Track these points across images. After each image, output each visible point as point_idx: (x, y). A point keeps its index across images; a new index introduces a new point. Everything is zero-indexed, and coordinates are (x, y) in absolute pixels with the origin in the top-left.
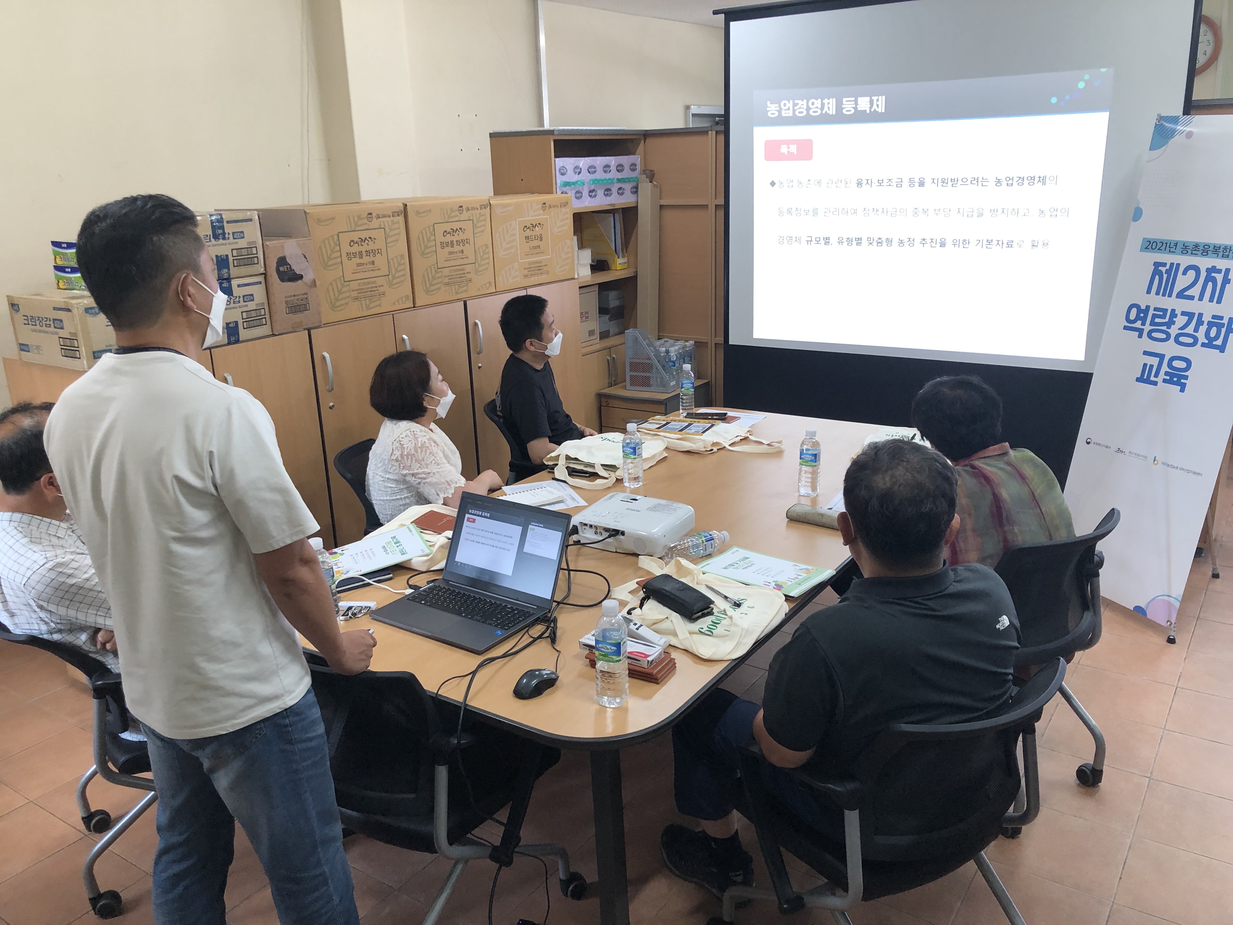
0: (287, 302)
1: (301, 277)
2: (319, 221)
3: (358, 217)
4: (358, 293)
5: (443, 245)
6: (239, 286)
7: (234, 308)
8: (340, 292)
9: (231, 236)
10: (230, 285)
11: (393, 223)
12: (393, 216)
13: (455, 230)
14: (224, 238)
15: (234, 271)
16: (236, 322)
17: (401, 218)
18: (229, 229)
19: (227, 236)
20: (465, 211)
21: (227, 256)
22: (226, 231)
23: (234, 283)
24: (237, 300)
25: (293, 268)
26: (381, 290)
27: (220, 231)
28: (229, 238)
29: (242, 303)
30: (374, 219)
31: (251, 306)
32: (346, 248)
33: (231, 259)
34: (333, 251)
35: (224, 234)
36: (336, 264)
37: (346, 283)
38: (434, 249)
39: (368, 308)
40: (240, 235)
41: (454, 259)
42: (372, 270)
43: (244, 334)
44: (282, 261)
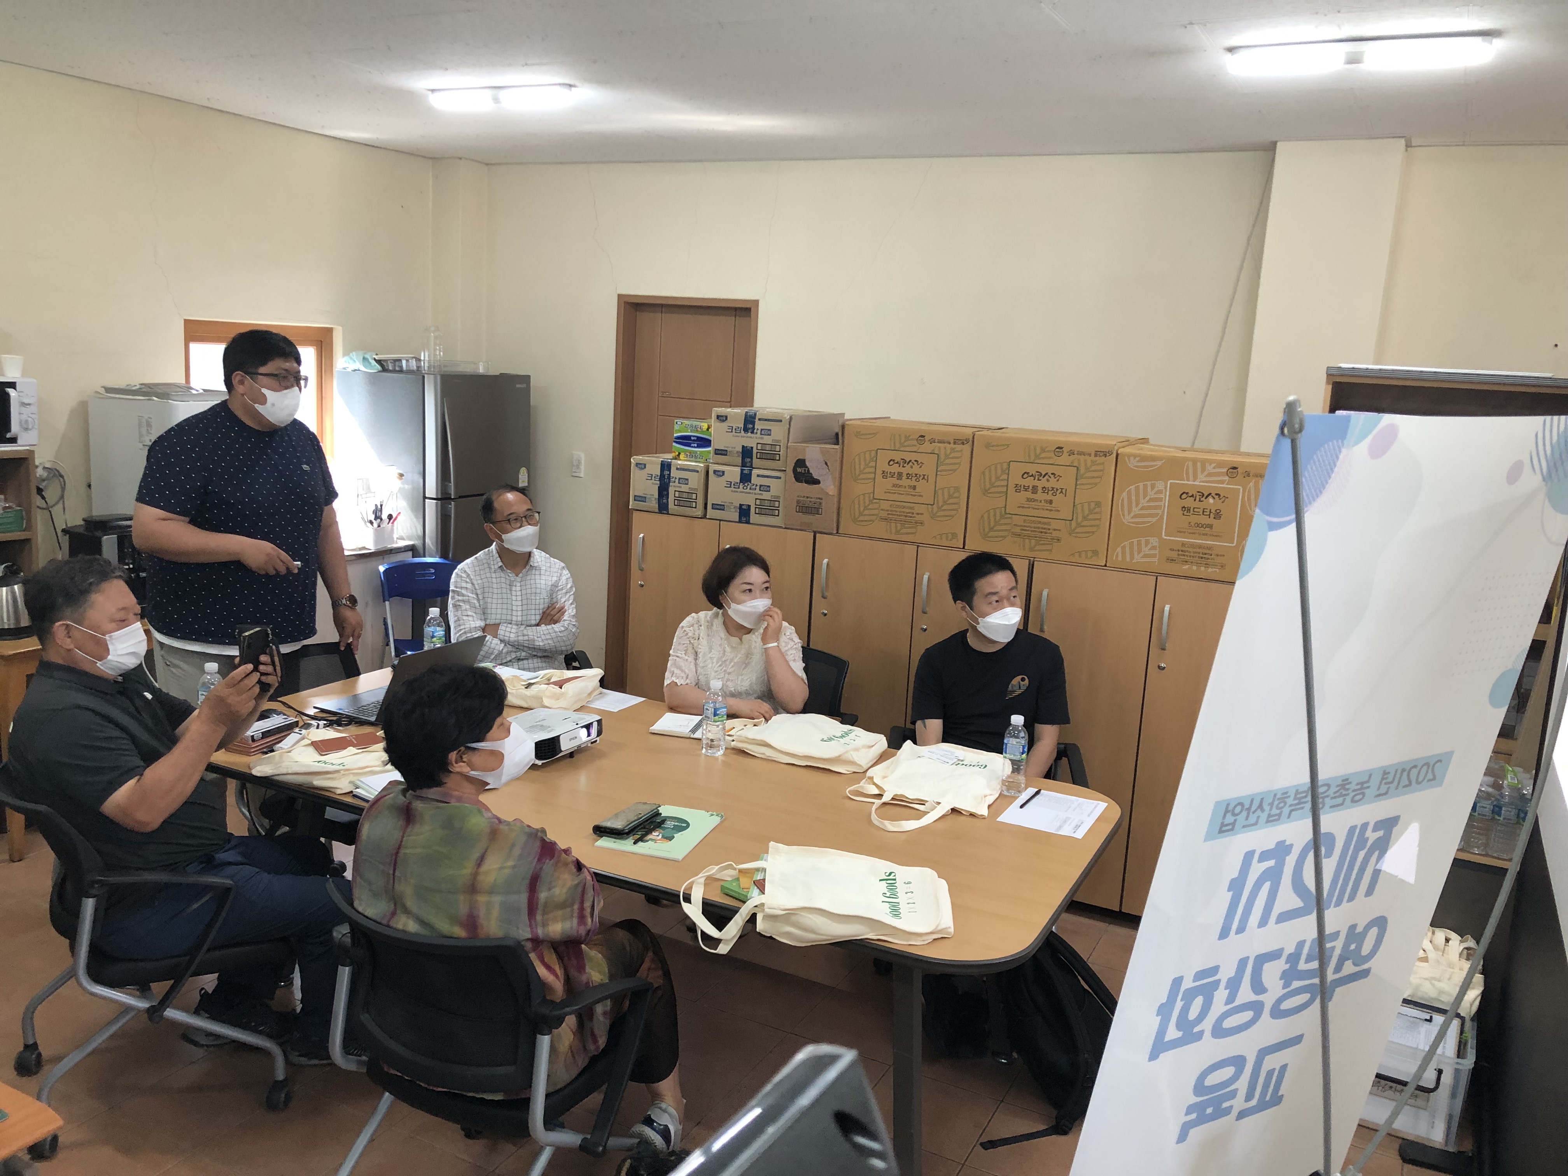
0: (798, 502)
1: (817, 482)
2: (858, 434)
3: (906, 437)
4: (888, 514)
5: (1018, 488)
6: (758, 476)
7: (750, 493)
8: (866, 508)
10: (750, 474)
11: (953, 450)
12: (955, 443)
13: (1041, 473)
14: (752, 432)
15: (756, 462)
16: (749, 506)
17: (967, 448)
18: (758, 425)
19: (755, 431)
20: (1065, 454)
21: (752, 448)
22: (756, 427)
23: (755, 472)
24: (754, 487)
25: (811, 471)
26: (919, 518)
27: (751, 426)
28: (757, 433)
29: (757, 491)
30: (927, 443)
31: (766, 496)
32: (882, 465)
33: (755, 451)
34: (868, 466)
35: (753, 428)
36: (869, 479)
37: (875, 501)
38: (1004, 489)
39: (898, 532)
40: (768, 432)
41: (1034, 509)
42: (913, 495)
43: (753, 517)
44: (801, 463)
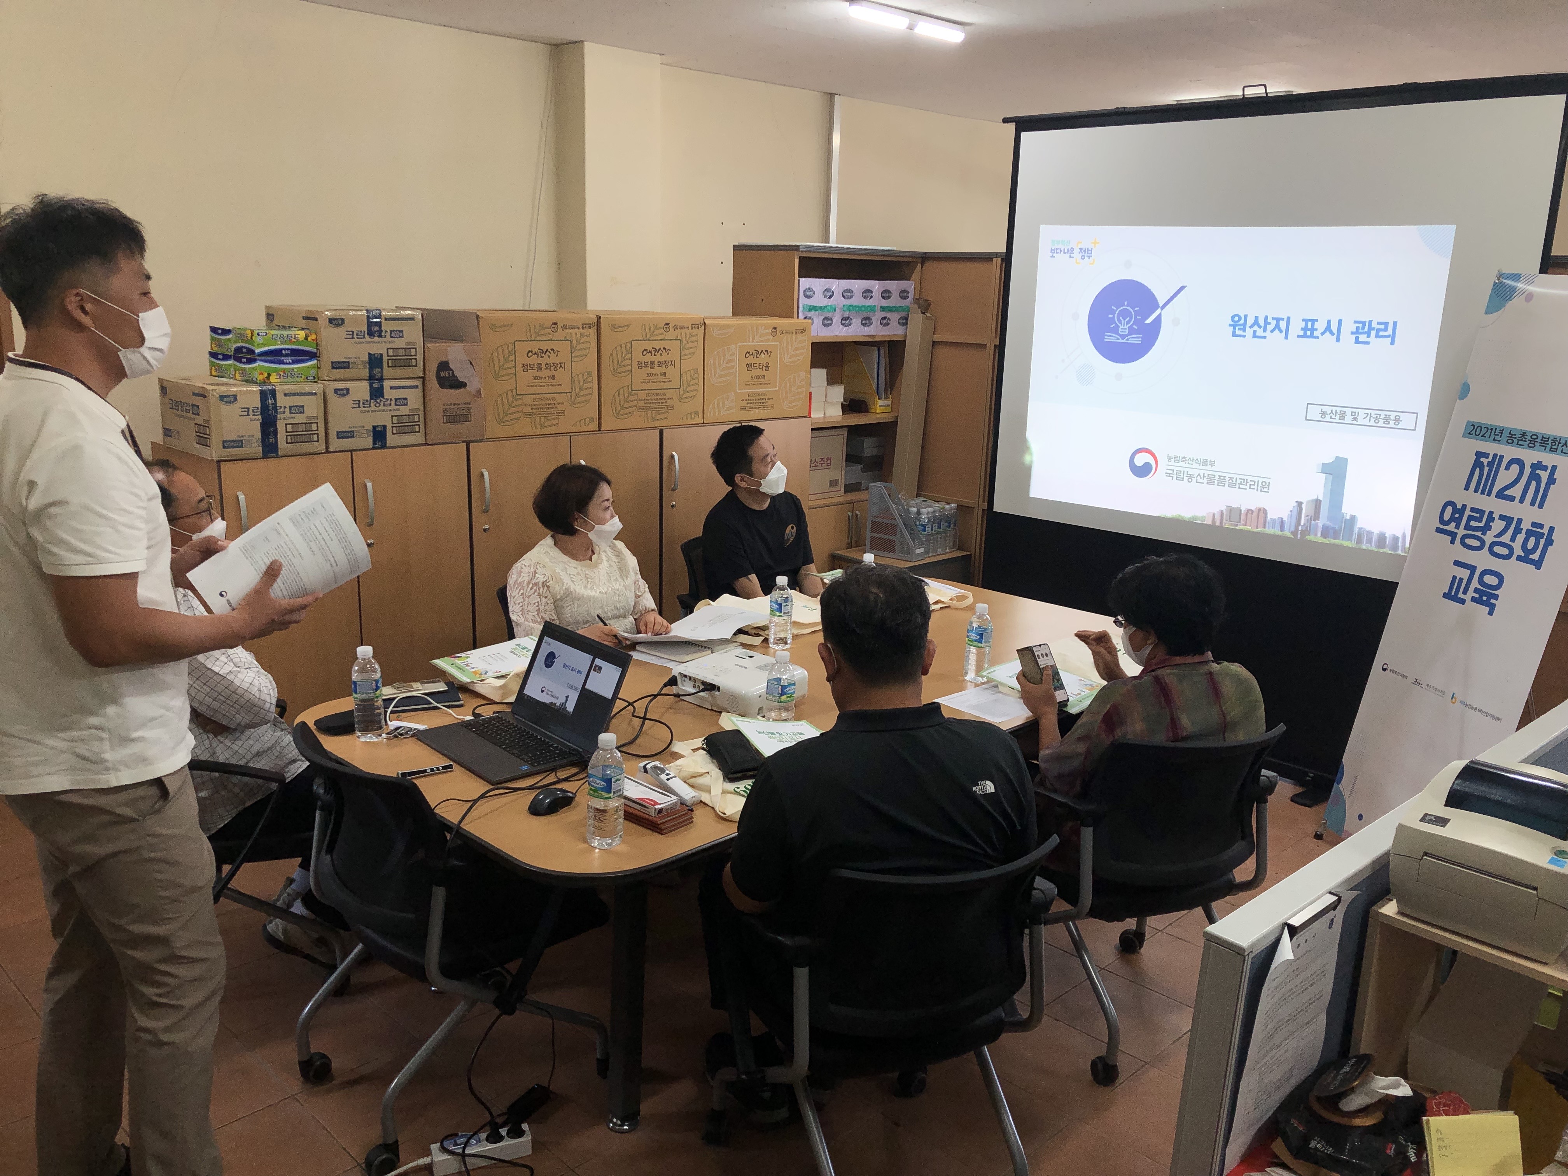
0: (445, 411)
1: (463, 385)
2: (493, 327)
3: (540, 326)
4: (532, 409)
5: (640, 365)
6: (392, 388)
7: (384, 410)
8: (510, 406)
9: (388, 334)
10: (382, 386)
11: (582, 335)
12: (583, 328)
13: (658, 349)
14: (380, 336)
15: (387, 372)
16: (385, 427)
17: (593, 332)
18: (386, 327)
19: (383, 334)
20: (672, 329)
21: (381, 355)
22: (383, 328)
23: (387, 384)
24: (389, 402)
25: (456, 373)
26: (560, 407)
27: (376, 328)
28: (385, 336)
29: (393, 407)
30: (560, 330)
31: (404, 410)
32: (522, 358)
33: (385, 358)
34: (506, 360)
35: (381, 331)
36: (509, 374)
37: (518, 397)
38: (630, 368)
39: (543, 426)
40: (400, 334)
41: (653, 382)
42: (552, 385)
43: (391, 439)
44: (444, 366)
